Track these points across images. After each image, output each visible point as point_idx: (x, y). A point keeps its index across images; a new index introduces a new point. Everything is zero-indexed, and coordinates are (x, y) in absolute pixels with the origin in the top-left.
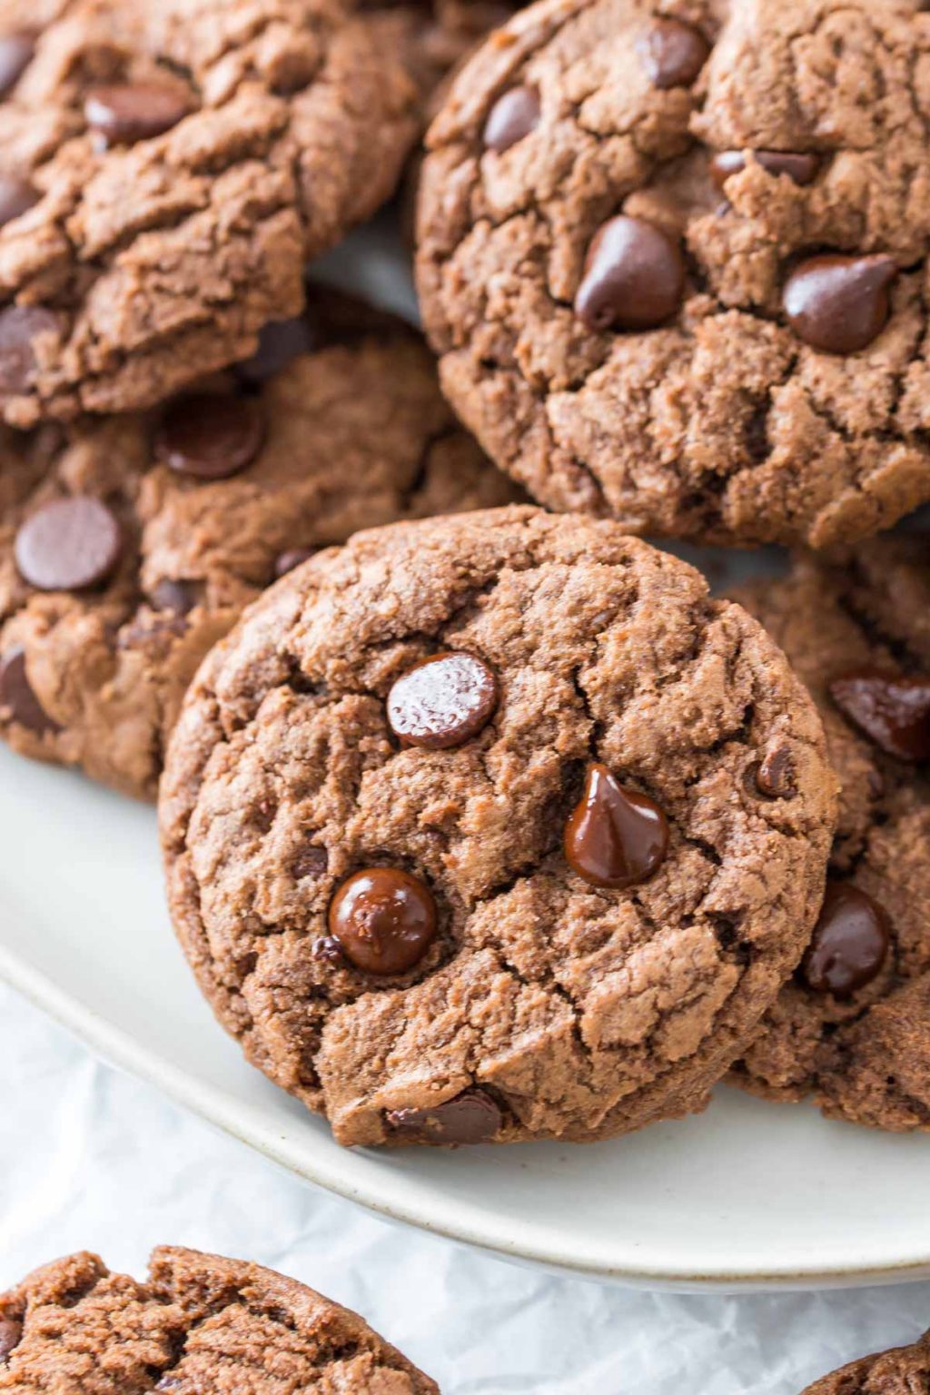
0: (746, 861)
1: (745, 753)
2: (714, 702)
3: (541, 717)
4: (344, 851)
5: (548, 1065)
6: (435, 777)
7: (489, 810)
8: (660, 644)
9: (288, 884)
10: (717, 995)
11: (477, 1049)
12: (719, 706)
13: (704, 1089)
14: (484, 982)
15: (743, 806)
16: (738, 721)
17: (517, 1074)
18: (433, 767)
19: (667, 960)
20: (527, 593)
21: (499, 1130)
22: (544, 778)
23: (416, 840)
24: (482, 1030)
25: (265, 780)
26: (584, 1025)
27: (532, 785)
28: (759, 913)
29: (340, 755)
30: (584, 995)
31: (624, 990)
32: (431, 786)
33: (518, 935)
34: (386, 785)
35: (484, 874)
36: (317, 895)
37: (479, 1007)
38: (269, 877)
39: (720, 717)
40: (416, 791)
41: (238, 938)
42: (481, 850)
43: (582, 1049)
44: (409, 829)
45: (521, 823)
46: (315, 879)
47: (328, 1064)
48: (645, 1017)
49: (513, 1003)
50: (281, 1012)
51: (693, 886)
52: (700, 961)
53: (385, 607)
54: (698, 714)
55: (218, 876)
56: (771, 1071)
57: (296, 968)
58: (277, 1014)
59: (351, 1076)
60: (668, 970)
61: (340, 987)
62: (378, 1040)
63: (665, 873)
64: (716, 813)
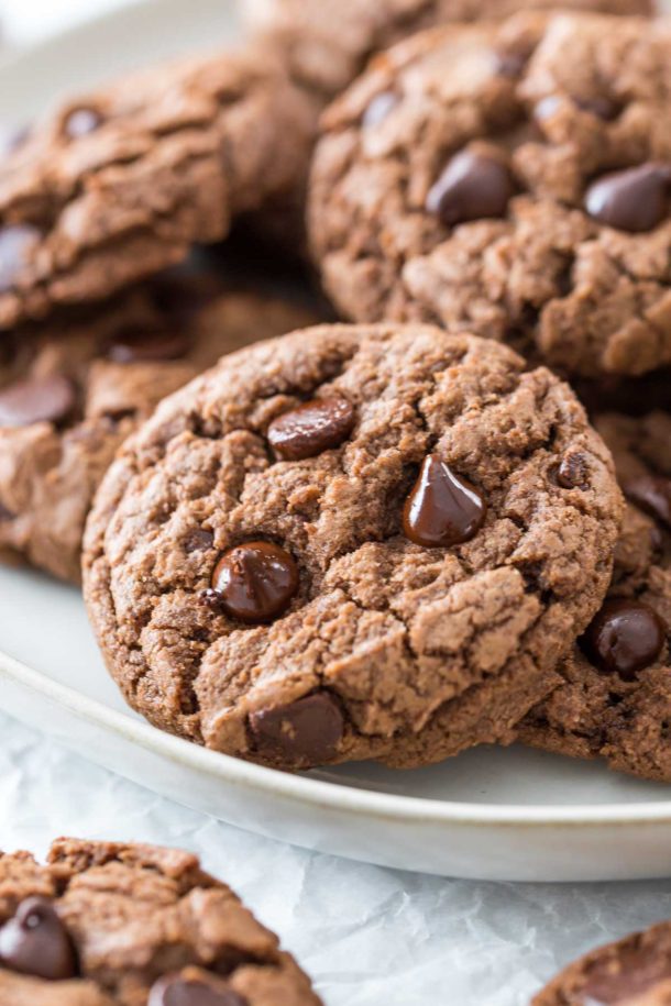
0: (547, 523)
1: (549, 457)
2: (526, 417)
3: (388, 429)
4: (228, 531)
5: (382, 667)
6: (303, 474)
7: (344, 487)
8: (484, 380)
9: (181, 555)
10: (522, 619)
11: (325, 656)
12: (529, 421)
13: (511, 717)
14: (333, 610)
15: (546, 489)
16: (544, 433)
17: (356, 673)
18: (301, 468)
19: (482, 590)
20: (381, 353)
21: (341, 738)
22: (390, 467)
23: (285, 521)
24: (329, 641)
25: (169, 489)
26: (413, 634)
27: (378, 472)
28: (558, 561)
29: (229, 468)
30: (412, 615)
31: (446, 609)
32: (299, 479)
33: (362, 576)
34: (263, 481)
35: (337, 536)
36: (204, 563)
37: (327, 626)
38: (166, 552)
39: (529, 428)
40: (286, 484)
41: (138, 598)
42: (336, 519)
43: (409, 653)
44: (280, 513)
45: (368, 500)
46: (203, 551)
47: (204, 682)
48: (462, 630)
49: (356, 622)
50: (169, 646)
51: (504, 543)
52: (509, 591)
53: (269, 369)
54: (512, 424)
55: (126, 558)
56: (566, 715)
57: (183, 613)
58: (164, 648)
59: (222, 690)
60: (482, 596)
61: (217, 627)
62: (246, 658)
63: (483, 534)
64: (525, 495)
